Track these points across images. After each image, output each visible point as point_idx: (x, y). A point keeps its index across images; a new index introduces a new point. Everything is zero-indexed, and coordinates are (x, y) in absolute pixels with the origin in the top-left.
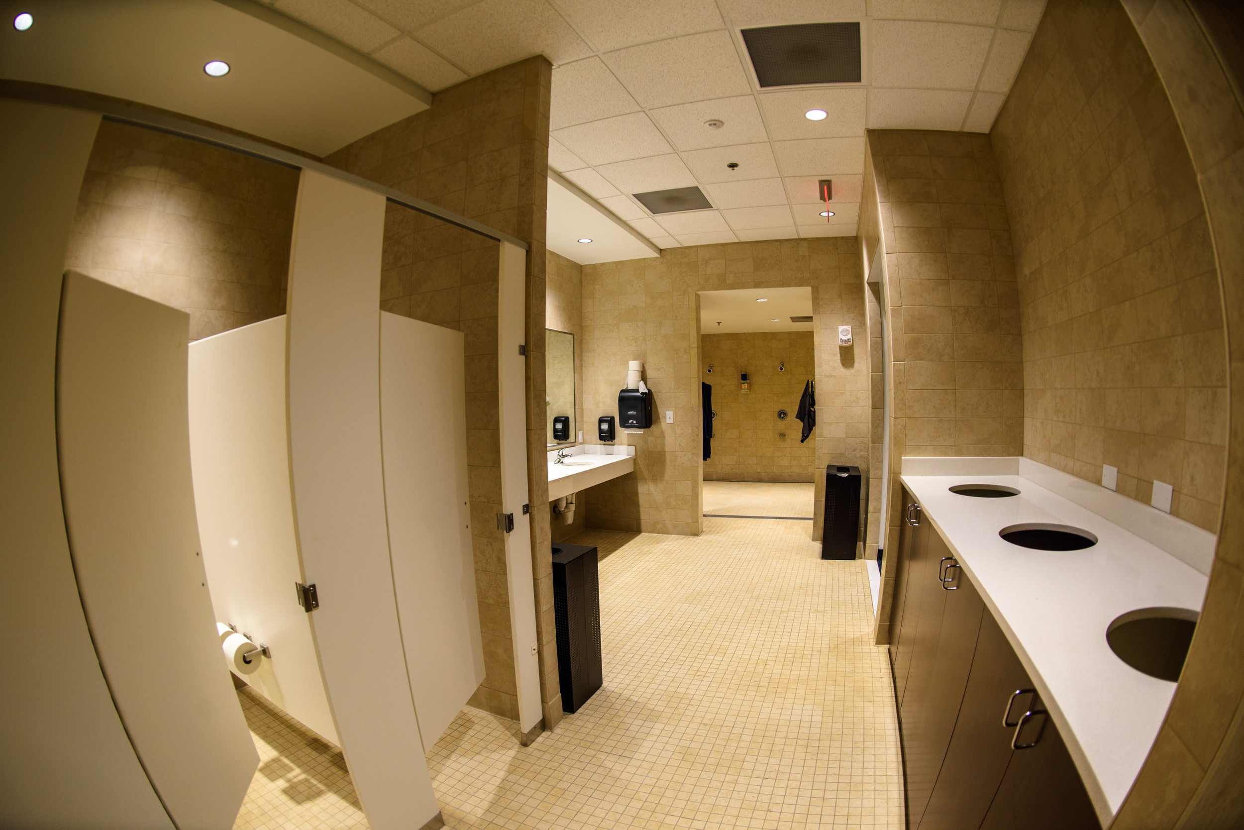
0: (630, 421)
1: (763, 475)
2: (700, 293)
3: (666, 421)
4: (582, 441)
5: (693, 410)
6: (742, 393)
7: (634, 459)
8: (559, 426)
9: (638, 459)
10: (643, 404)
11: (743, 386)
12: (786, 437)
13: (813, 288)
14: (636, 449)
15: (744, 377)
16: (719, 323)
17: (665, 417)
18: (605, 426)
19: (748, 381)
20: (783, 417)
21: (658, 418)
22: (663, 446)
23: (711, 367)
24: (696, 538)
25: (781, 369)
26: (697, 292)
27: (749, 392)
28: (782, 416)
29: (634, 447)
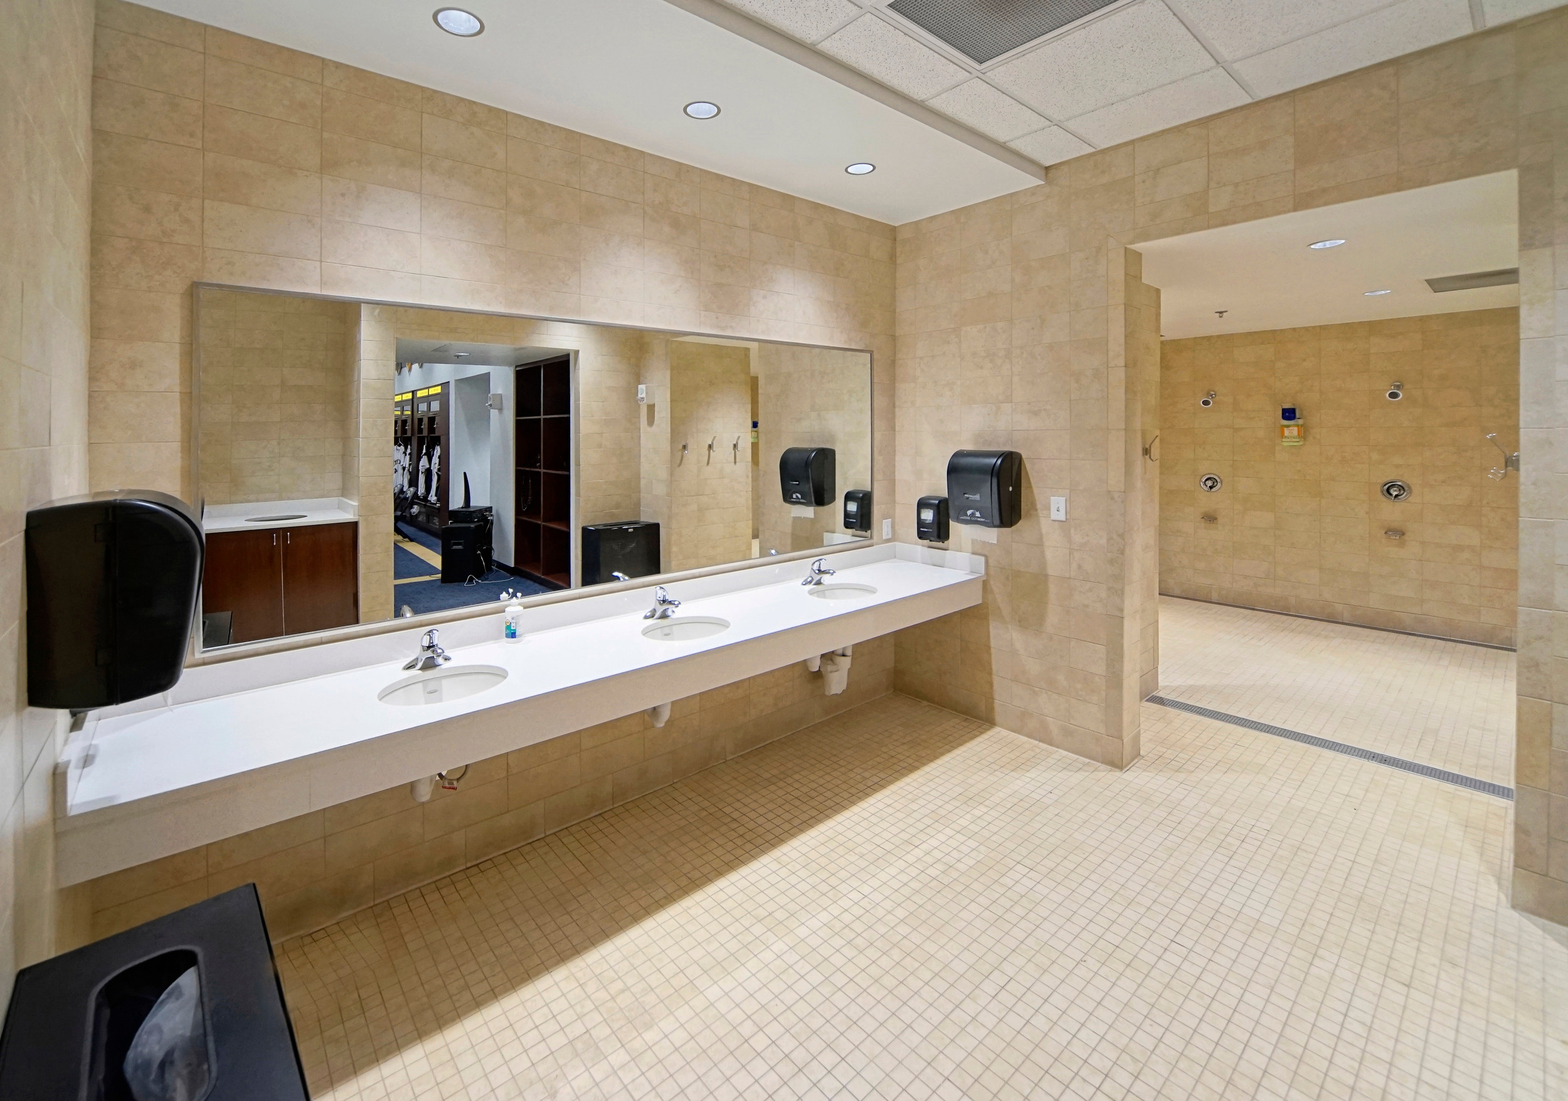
0: (969, 512)
1: (1339, 608)
2: (1138, 246)
3: (1049, 516)
4: (890, 536)
5: (1112, 498)
6: (1285, 444)
7: (984, 581)
8: (853, 507)
9: (992, 582)
10: (995, 481)
11: (1286, 432)
12: (1406, 537)
13: (1525, 171)
14: (987, 562)
15: (1289, 414)
16: (1221, 313)
17: (1048, 508)
18: (928, 515)
19: (1300, 422)
20: (1396, 496)
21: (1033, 506)
22: (1043, 565)
23: (1209, 394)
24: (1118, 773)
25: (1394, 395)
26: (1128, 246)
27: (1301, 443)
28: (1395, 494)
29: (983, 559)
